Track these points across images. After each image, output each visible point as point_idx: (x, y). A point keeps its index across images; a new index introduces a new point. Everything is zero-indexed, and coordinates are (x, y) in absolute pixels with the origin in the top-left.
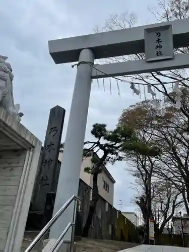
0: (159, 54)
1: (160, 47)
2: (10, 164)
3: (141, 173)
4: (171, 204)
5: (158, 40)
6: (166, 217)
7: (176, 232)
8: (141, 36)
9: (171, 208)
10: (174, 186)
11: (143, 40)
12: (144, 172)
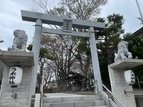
0: (67, 29)
1: (68, 27)
2: (26, 71)
3: (40, 64)
4: (49, 77)
5: (67, 24)
6: (46, 82)
7: (49, 88)
8: (62, 21)
9: (49, 78)
10: (52, 69)
11: (63, 23)
12: (41, 63)
